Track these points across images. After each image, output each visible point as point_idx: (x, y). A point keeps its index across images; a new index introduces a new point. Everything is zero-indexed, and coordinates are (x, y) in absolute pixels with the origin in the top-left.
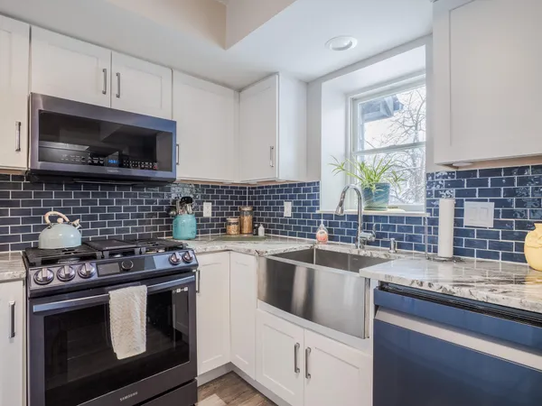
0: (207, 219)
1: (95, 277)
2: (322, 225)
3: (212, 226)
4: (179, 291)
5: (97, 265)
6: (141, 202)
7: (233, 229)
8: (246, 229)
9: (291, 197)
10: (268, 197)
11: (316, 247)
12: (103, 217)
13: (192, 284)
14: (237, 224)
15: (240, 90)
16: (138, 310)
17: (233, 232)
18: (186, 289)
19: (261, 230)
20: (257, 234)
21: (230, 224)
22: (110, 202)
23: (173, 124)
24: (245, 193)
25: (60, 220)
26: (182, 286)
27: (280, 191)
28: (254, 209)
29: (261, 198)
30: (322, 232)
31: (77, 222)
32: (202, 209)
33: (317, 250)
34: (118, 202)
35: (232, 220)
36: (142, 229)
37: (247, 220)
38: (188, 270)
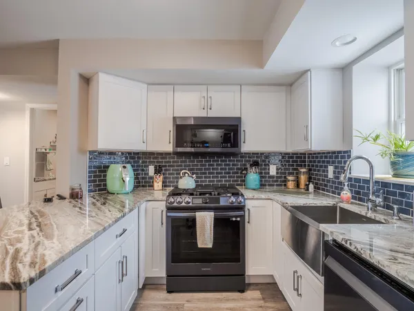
0: (273, 177)
1: (191, 204)
2: (346, 187)
3: (277, 181)
4: (234, 219)
5: (193, 198)
6: (229, 165)
7: (291, 185)
8: (302, 185)
9: (333, 162)
10: (319, 162)
11: (339, 205)
12: (209, 173)
13: (243, 217)
14: (294, 181)
15: (291, 85)
16: (208, 225)
17: (290, 187)
18: (238, 219)
19: (311, 187)
20: (308, 190)
21: (289, 181)
22: (213, 165)
23: (239, 119)
24: (305, 158)
25: (187, 175)
26: (236, 217)
27: (326, 157)
28: (310, 170)
29: (315, 162)
30: (346, 193)
31: (194, 176)
32: (269, 170)
33: (340, 207)
34: (217, 165)
35: (290, 178)
36: (230, 181)
37: (303, 179)
38: (241, 208)
